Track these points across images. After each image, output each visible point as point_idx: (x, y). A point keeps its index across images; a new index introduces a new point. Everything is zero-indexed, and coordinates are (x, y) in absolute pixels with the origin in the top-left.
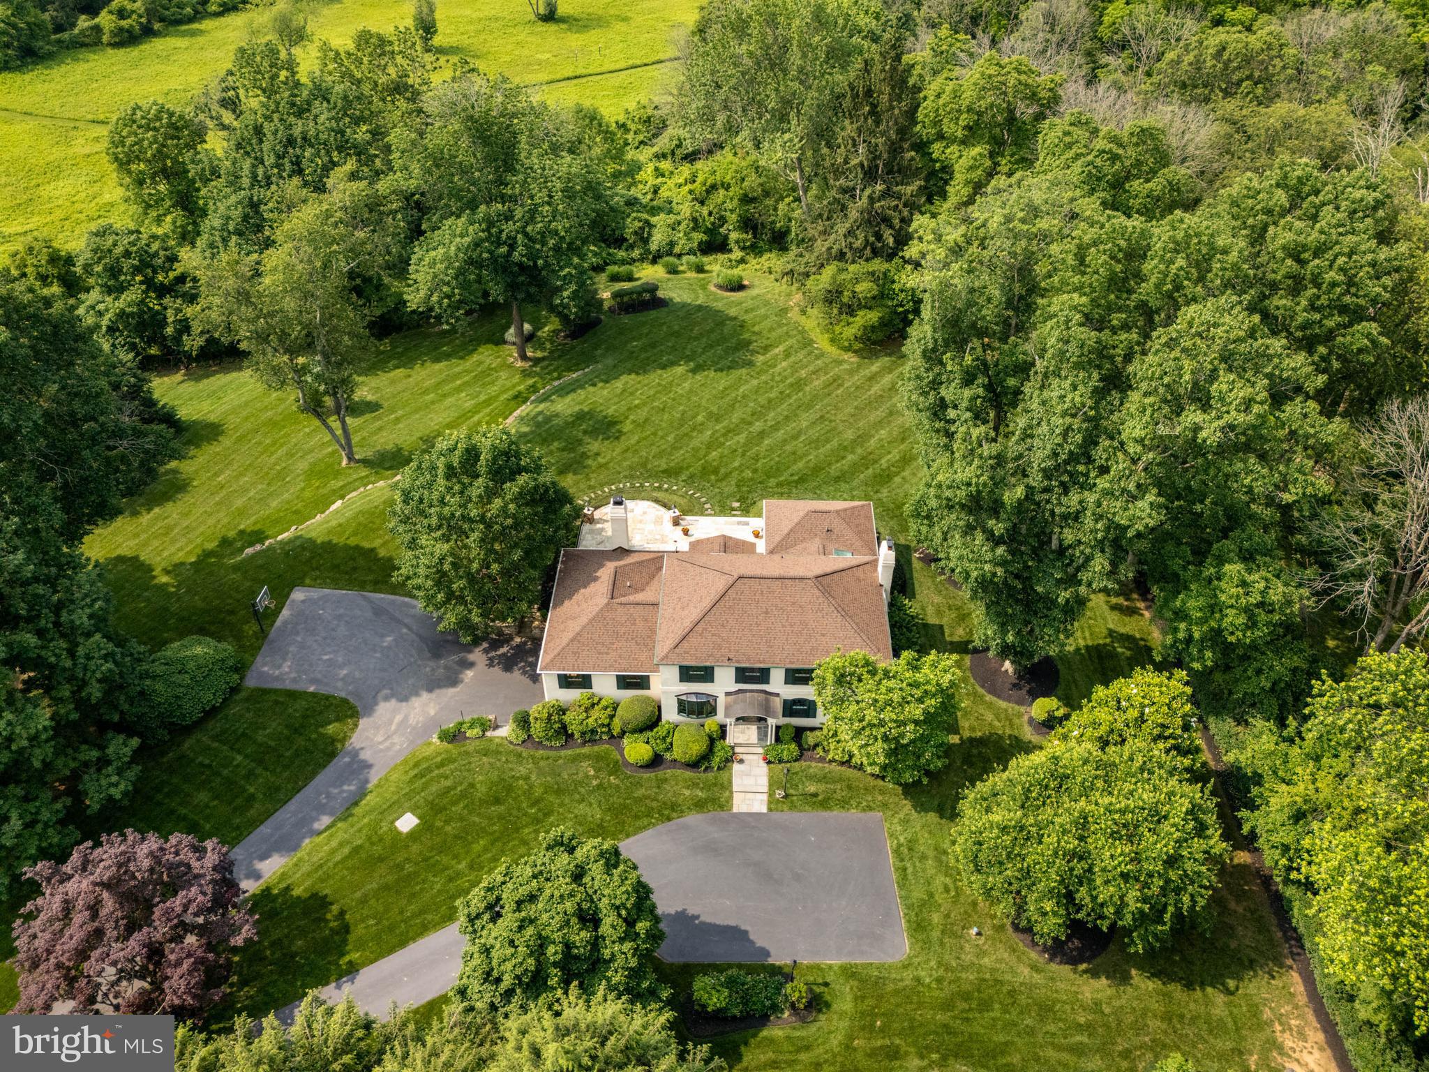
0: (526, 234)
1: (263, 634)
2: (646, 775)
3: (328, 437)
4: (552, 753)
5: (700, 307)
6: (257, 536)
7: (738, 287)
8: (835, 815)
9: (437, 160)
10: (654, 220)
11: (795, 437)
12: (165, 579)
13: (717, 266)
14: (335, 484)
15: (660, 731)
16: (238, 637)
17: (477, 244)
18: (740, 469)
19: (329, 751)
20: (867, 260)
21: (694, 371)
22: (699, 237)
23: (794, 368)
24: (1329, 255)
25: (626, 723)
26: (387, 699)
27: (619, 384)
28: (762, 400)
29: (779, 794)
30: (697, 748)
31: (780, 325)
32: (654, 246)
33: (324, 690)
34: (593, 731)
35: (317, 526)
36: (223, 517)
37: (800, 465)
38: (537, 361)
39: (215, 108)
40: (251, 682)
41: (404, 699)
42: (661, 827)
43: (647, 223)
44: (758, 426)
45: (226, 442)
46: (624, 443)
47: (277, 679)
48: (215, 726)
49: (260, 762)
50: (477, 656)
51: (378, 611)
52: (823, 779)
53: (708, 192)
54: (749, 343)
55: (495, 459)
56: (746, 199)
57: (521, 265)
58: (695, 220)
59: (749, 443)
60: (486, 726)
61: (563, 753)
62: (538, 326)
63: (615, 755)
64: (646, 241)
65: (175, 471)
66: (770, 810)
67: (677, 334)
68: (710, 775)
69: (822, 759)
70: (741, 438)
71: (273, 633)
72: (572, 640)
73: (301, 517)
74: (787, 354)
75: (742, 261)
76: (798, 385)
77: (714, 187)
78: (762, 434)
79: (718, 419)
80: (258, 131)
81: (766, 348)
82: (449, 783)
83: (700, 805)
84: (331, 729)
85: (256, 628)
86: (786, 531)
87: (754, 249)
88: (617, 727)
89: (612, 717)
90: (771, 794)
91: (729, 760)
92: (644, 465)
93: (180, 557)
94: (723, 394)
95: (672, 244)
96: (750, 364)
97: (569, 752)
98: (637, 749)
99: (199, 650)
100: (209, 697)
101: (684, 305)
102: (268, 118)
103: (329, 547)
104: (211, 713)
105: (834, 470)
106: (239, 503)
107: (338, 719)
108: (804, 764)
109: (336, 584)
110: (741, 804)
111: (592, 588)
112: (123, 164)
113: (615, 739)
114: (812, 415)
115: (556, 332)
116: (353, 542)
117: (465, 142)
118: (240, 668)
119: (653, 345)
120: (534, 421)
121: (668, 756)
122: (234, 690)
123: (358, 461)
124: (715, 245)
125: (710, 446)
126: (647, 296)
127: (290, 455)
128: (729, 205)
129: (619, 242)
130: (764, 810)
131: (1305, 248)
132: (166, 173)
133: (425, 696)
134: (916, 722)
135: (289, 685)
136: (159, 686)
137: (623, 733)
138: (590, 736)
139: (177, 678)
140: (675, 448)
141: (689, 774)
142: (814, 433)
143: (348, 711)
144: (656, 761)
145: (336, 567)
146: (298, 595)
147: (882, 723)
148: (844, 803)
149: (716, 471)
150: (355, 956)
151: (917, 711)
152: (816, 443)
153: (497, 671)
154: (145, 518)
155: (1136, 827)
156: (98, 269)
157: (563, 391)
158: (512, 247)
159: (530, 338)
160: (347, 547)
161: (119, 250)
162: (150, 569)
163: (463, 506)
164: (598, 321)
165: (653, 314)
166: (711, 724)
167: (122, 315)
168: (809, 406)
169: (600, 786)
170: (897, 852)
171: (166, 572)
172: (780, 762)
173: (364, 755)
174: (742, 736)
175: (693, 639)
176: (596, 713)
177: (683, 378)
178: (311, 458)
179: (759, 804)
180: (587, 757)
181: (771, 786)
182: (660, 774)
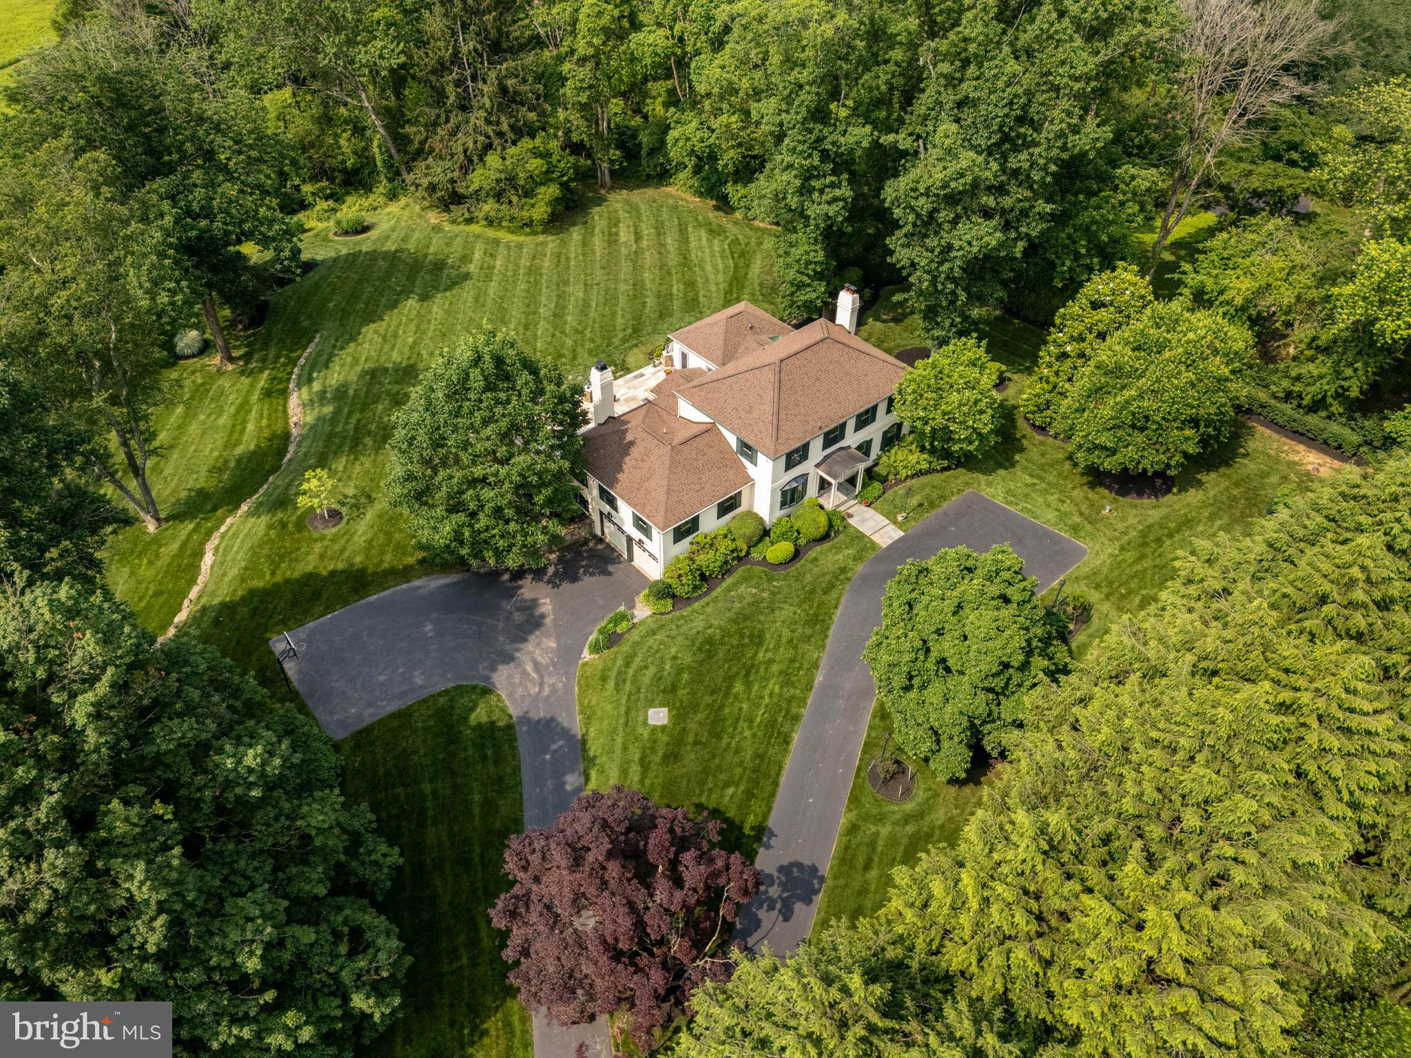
2: (797, 566)
4: (705, 600)
5: (353, 255)
7: (362, 228)
8: (947, 507)
11: (587, 305)
14: (170, 550)
20: (514, 143)
21: (427, 299)
23: (513, 262)
28: (520, 293)
29: (901, 517)
34: (726, 562)
35: (216, 585)
38: (244, 358)
50: (533, 588)
59: (556, 325)
60: (628, 616)
61: (714, 594)
63: (757, 568)
68: (842, 537)
70: (544, 325)
71: (300, 688)
72: (668, 492)
76: (534, 272)
78: (557, 315)
82: (652, 670)
83: (858, 558)
84: (481, 711)
86: (721, 343)
88: (743, 546)
89: (734, 541)
90: (895, 521)
91: (843, 519)
96: (468, 274)
97: (719, 590)
98: (781, 549)
101: (333, 259)
107: (476, 702)
109: (313, 615)
113: (743, 559)
114: (576, 286)
119: (355, 297)
120: (326, 400)
123: (167, 520)
130: (901, 533)
133: (530, 638)
137: (748, 549)
138: (725, 568)
141: (827, 545)
143: (473, 693)
150: (751, 820)
157: (318, 366)
165: (313, 275)
166: (810, 502)
173: (536, 715)
175: (784, 426)
181: (888, 516)
182: (807, 558)
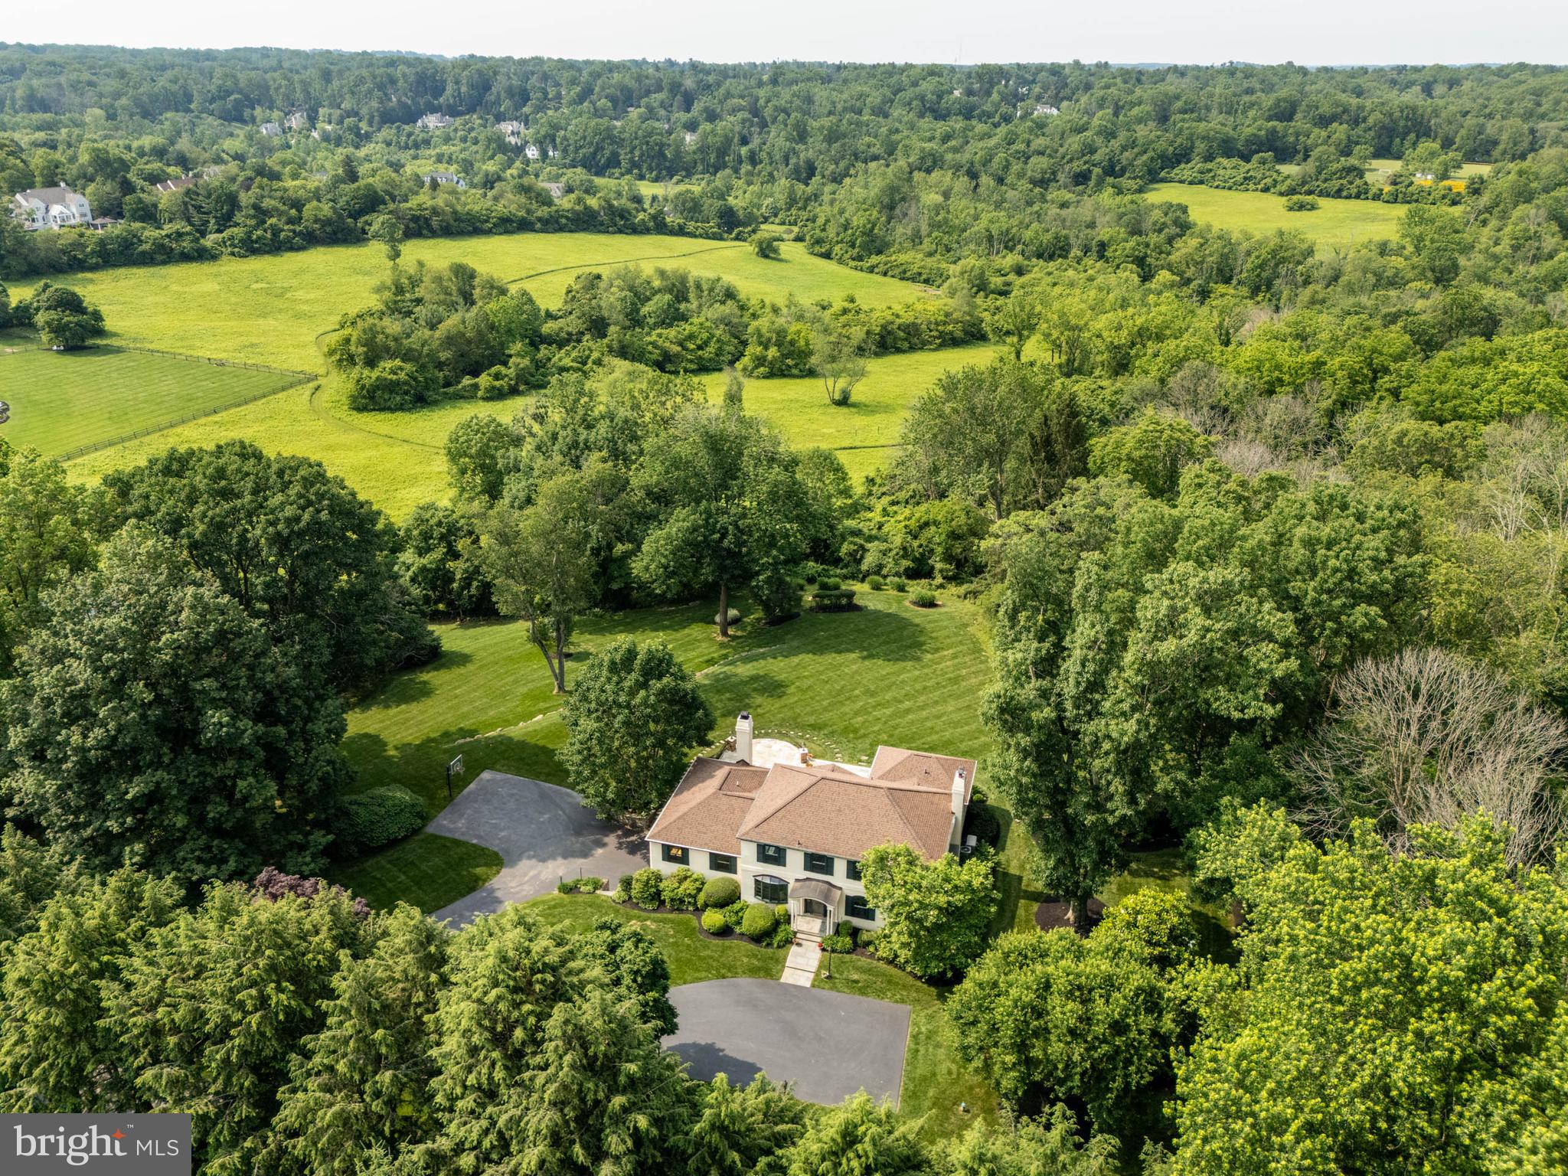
0: (737, 527)
1: (450, 798)
2: (717, 942)
3: (549, 673)
4: (645, 914)
5: (889, 615)
6: (472, 733)
7: (931, 604)
8: (871, 1002)
9: (677, 463)
10: (868, 546)
11: (938, 717)
12: (392, 753)
13: (917, 588)
14: (542, 705)
15: (737, 906)
16: (431, 797)
17: (695, 529)
18: (878, 732)
19: (473, 885)
21: (864, 658)
22: (906, 563)
23: (957, 668)
24: (1336, 548)
25: (709, 896)
26: (529, 858)
27: (795, 660)
28: (918, 686)
29: (825, 973)
30: (762, 924)
31: (956, 634)
32: (864, 567)
33: (484, 844)
34: (682, 901)
35: (518, 731)
36: (449, 717)
37: (935, 737)
38: (734, 638)
39: (529, 421)
40: (431, 829)
41: (543, 860)
42: (715, 982)
43: (862, 547)
44: (907, 704)
45: (470, 667)
46: (784, 701)
47: (450, 830)
48: (394, 854)
49: (417, 883)
50: (612, 840)
51: (543, 796)
52: (869, 971)
53: (921, 528)
54: (923, 644)
55: (649, 661)
56: (954, 536)
57: (728, 550)
58: (904, 549)
59: (892, 716)
60: (597, 885)
61: (653, 915)
62: (746, 611)
63: (695, 923)
64: (859, 562)
65: (425, 683)
66: (812, 985)
67: (860, 631)
68: (770, 950)
69: (872, 956)
70: (888, 712)
71: (457, 800)
72: (679, 818)
73: (507, 723)
74: (955, 656)
75: (941, 586)
76: (956, 680)
77: (927, 524)
78: (908, 711)
79: (872, 694)
80: (554, 437)
81: (937, 650)
83: (753, 971)
84: (478, 871)
85: (446, 793)
86: (888, 768)
87: (955, 579)
88: (701, 898)
89: (699, 890)
90: (817, 974)
91: (788, 942)
92: (795, 719)
93: (409, 739)
94: (883, 678)
95: (881, 567)
96: (918, 659)
97: (658, 915)
98: (713, 918)
99: (398, 794)
100: (395, 829)
101: (877, 612)
102: (564, 428)
103: (522, 745)
104: (393, 843)
105: (963, 746)
106: (465, 709)
107: (486, 865)
108: (854, 957)
109: (518, 772)
110: (788, 977)
111: (708, 782)
112: (454, 456)
113: (699, 911)
114: (961, 703)
115: (758, 620)
116: (541, 743)
117: (703, 453)
118: (425, 818)
119: (837, 637)
120: (717, 679)
121: (738, 930)
122: (416, 831)
123: (566, 692)
124: (920, 570)
125: (857, 713)
126: (844, 601)
127: (516, 682)
128: (937, 539)
129: (837, 562)
130: (808, 985)
131: (1319, 541)
132: (483, 468)
133: (560, 861)
134: (940, 909)
135: (457, 836)
136: (361, 811)
137: (706, 905)
138: (678, 905)
139: (376, 809)
140: (826, 709)
141: (752, 946)
142: (956, 717)
143: (496, 861)
144: (725, 932)
145: (522, 759)
146: (486, 775)
147: (908, 903)
148: (880, 993)
149: (855, 731)
151: (942, 900)
152: (956, 724)
153: (623, 853)
154: (393, 711)
155: (1090, 991)
156: (415, 533)
157: (746, 660)
158: (724, 536)
159: (735, 621)
160: (536, 746)
161: (432, 522)
162: (385, 744)
163: (616, 693)
164: (798, 615)
165: (846, 615)
166: (779, 909)
167: (423, 569)
168: (959, 697)
169: (675, 944)
170: (915, 1037)
171: (396, 748)
172: (834, 951)
173: (498, 894)
174: (807, 926)
175: (773, 822)
176: (686, 884)
177: (854, 661)
178: (531, 686)
179: (805, 980)
180: (671, 921)
181: (820, 967)
182: (727, 942)
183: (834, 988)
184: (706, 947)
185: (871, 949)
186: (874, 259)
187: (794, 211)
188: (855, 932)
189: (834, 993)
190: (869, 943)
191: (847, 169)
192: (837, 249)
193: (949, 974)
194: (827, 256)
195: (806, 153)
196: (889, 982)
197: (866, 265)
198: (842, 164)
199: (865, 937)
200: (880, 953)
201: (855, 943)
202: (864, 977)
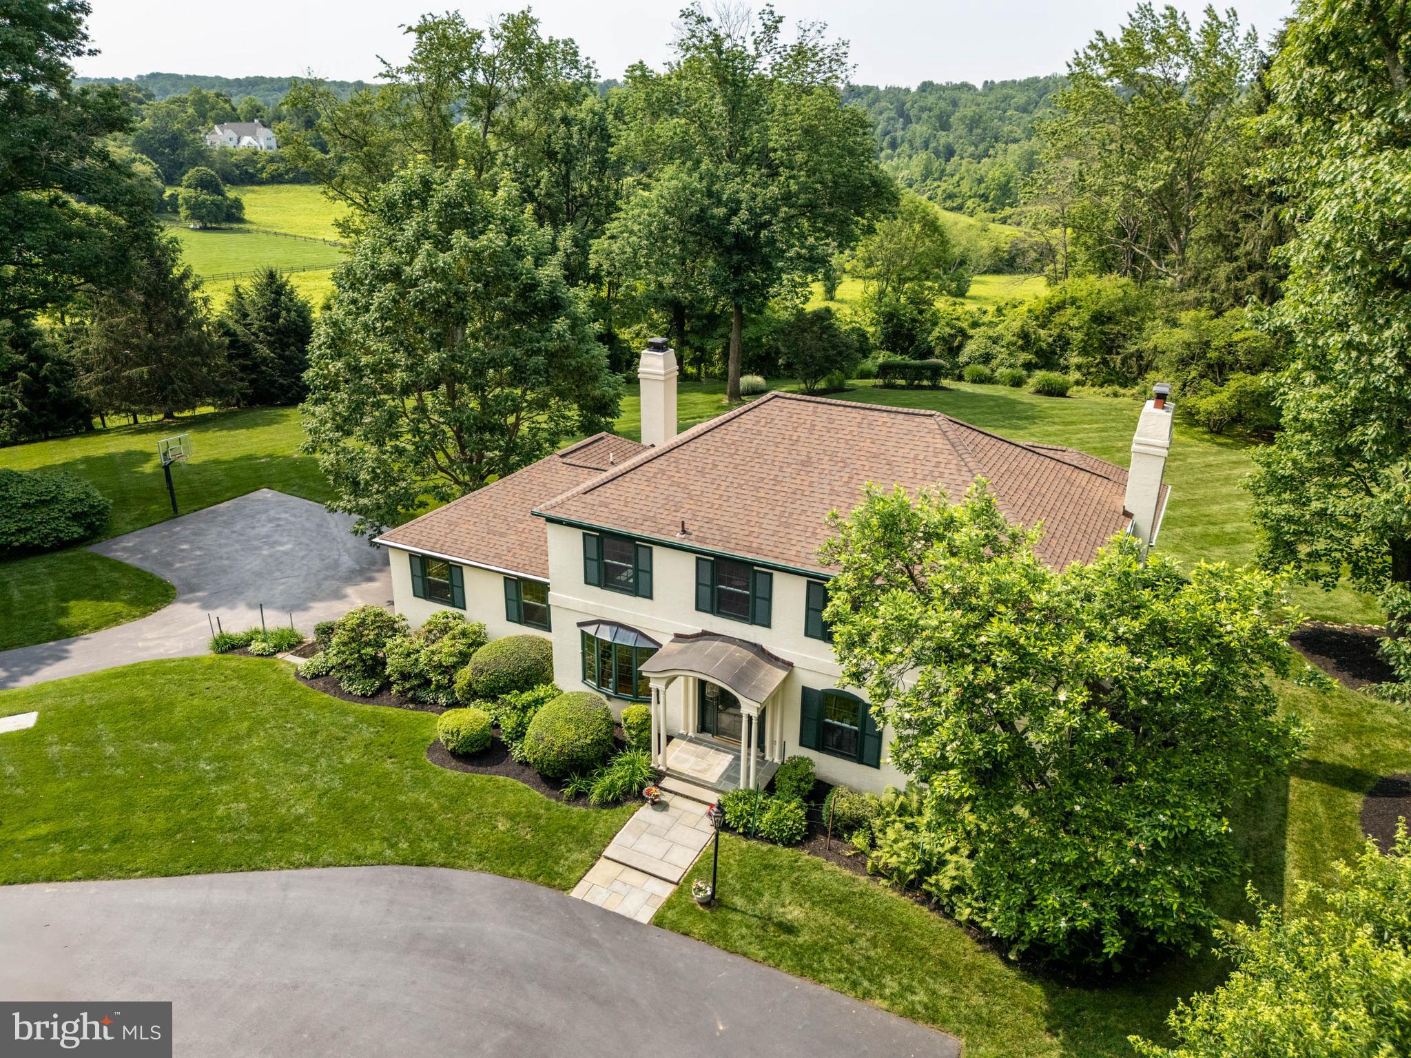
1: (173, 515)
15: (531, 694)
25: (480, 672)
29: (702, 888)
32: (964, 358)
34: (422, 679)
51: (326, 524)
52: (838, 902)
54: (1047, 417)
64: (956, 351)
66: (659, 921)
68: (578, 810)
69: (857, 860)
71: (183, 518)
72: (459, 504)
85: (168, 505)
88: (464, 675)
89: (464, 658)
90: (682, 887)
101: (975, 393)
108: (804, 856)
109: (310, 494)
110: (599, 886)
121: (513, 750)
122: (64, 545)
130: (645, 916)
137: (472, 695)
138: (413, 687)
141: (537, 796)
144: (481, 751)
148: (863, 977)
164: (853, 389)
165: (926, 392)
166: (631, 712)
172: (748, 832)
174: (691, 760)
176: (442, 644)
179: (640, 901)
181: (695, 871)
182: (479, 778)
183: (719, 938)
184: (421, 782)
185: (859, 840)
186: (1008, 211)
187: (928, 182)
188: (820, 790)
189: (715, 955)
190: (854, 824)
191: (987, 150)
192: (969, 203)
193: (1113, 945)
194: (959, 208)
195: (944, 138)
196: (898, 944)
197: (998, 216)
198: (982, 147)
199: (839, 804)
200: (885, 856)
201: (813, 816)
202: (825, 918)
